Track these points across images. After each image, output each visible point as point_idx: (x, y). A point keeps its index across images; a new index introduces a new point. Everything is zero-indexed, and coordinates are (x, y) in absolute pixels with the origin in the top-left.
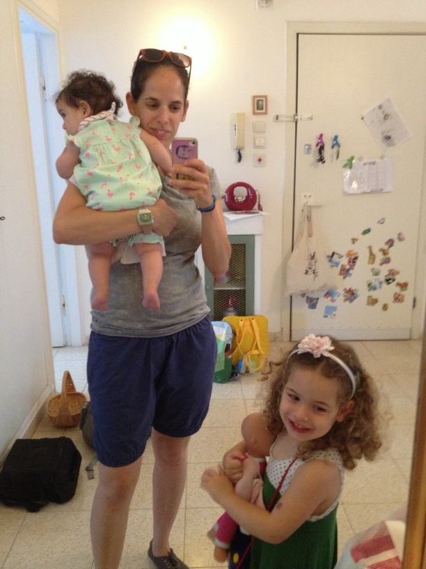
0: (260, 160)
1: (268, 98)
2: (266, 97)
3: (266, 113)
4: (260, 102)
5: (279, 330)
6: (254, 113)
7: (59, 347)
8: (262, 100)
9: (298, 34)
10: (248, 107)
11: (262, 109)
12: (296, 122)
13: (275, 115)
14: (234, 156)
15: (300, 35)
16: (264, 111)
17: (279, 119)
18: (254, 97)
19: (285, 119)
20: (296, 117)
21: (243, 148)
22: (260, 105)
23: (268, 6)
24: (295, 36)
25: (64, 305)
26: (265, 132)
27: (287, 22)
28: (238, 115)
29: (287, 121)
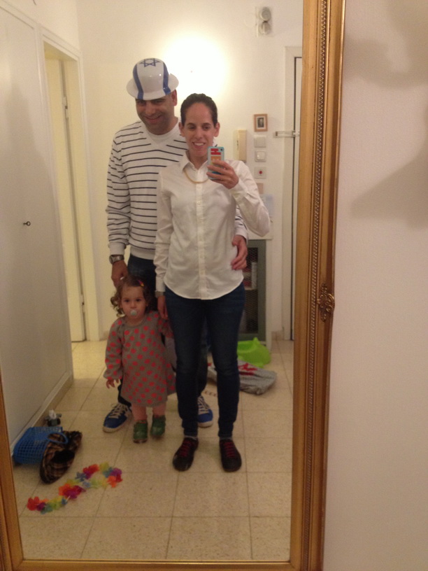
0: (261, 172)
1: (269, 116)
2: (266, 115)
3: (266, 130)
4: (261, 120)
5: (281, 329)
6: (256, 130)
7: (79, 342)
8: (263, 118)
9: (295, 58)
10: (249, 125)
11: (263, 126)
12: (294, 138)
13: (274, 132)
15: (297, 59)
16: (264, 128)
17: (279, 135)
18: (255, 116)
19: (283, 135)
20: (294, 134)
22: (261, 122)
23: (268, 34)
24: (293, 59)
25: (83, 304)
26: (265, 147)
27: (286, 47)
28: (240, 132)
29: (286, 137)
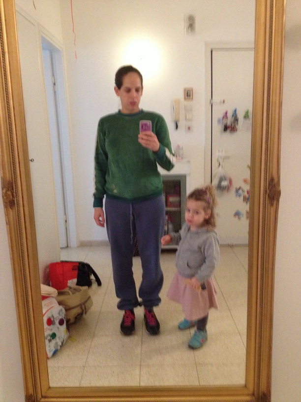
0: (189, 128)
2: (192, 89)
3: (192, 99)
6: (185, 99)
7: (63, 248)
9: (212, 49)
10: (181, 95)
11: (190, 96)
14: (174, 126)
18: (185, 89)
20: (212, 102)
21: (179, 121)
22: (188, 94)
23: (193, 33)
24: (210, 51)
25: (66, 221)
26: (192, 111)
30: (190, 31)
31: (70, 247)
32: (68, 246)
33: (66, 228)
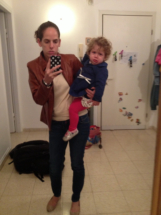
2: (91, 38)
4: (89, 40)
6: (86, 44)
10: (84, 42)
18: (86, 38)
23: (92, 4)
24: (102, 15)
25: (14, 117)
27: (99, 10)
28: (80, 45)
30: (90, 4)
31: (17, 132)
32: (15, 132)
33: (14, 121)
